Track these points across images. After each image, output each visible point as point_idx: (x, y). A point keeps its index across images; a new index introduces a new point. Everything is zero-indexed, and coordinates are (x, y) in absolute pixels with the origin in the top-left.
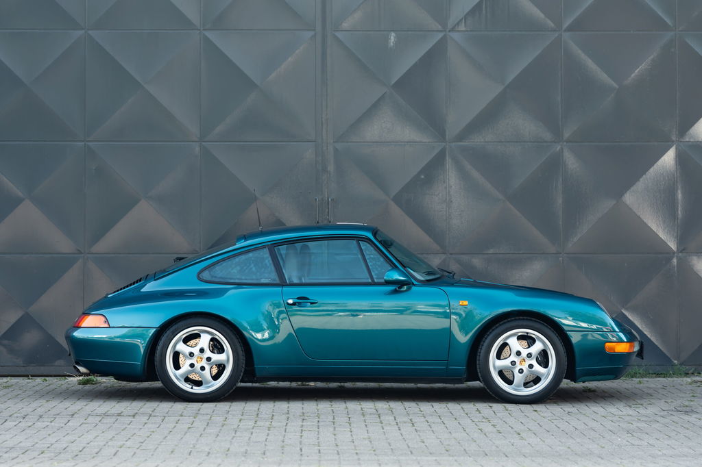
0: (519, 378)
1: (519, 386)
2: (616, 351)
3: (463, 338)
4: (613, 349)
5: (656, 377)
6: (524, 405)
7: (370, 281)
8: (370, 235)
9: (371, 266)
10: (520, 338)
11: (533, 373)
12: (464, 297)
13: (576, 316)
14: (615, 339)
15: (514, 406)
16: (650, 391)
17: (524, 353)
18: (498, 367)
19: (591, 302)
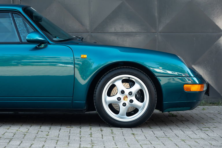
0: (123, 110)
1: (123, 115)
2: (191, 90)
3: (83, 82)
4: (189, 89)
5: (212, 105)
6: (126, 129)
7: (19, 41)
8: (20, 10)
9: (20, 31)
10: (124, 81)
11: (133, 106)
12: (84, 52)
13: (165, 66)
14: (190, 82)
15: (119, 129)
16: (212, 116)
17: (127, 92)
18: (109, 102)
19: (174, 56)
